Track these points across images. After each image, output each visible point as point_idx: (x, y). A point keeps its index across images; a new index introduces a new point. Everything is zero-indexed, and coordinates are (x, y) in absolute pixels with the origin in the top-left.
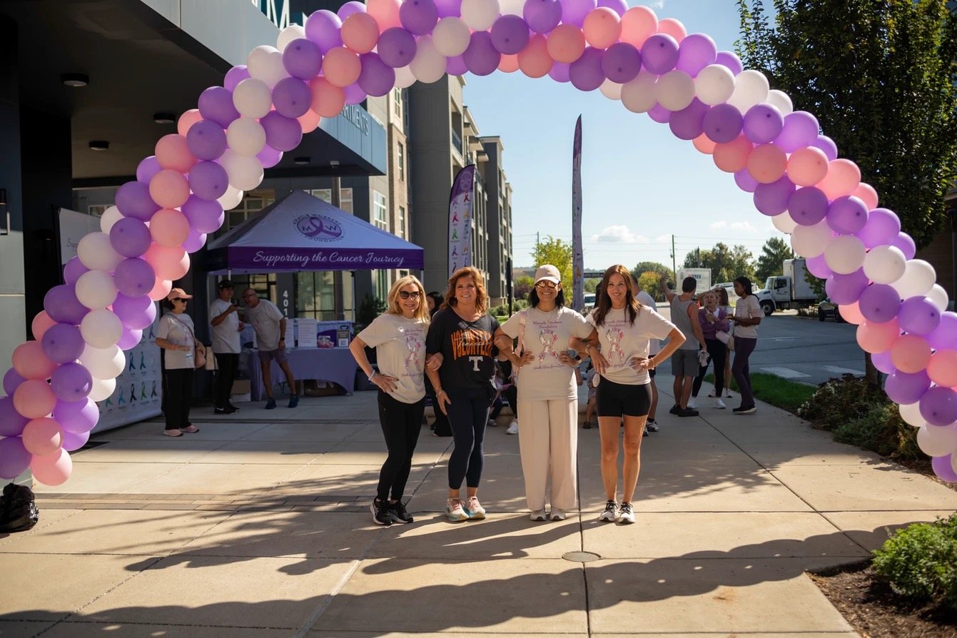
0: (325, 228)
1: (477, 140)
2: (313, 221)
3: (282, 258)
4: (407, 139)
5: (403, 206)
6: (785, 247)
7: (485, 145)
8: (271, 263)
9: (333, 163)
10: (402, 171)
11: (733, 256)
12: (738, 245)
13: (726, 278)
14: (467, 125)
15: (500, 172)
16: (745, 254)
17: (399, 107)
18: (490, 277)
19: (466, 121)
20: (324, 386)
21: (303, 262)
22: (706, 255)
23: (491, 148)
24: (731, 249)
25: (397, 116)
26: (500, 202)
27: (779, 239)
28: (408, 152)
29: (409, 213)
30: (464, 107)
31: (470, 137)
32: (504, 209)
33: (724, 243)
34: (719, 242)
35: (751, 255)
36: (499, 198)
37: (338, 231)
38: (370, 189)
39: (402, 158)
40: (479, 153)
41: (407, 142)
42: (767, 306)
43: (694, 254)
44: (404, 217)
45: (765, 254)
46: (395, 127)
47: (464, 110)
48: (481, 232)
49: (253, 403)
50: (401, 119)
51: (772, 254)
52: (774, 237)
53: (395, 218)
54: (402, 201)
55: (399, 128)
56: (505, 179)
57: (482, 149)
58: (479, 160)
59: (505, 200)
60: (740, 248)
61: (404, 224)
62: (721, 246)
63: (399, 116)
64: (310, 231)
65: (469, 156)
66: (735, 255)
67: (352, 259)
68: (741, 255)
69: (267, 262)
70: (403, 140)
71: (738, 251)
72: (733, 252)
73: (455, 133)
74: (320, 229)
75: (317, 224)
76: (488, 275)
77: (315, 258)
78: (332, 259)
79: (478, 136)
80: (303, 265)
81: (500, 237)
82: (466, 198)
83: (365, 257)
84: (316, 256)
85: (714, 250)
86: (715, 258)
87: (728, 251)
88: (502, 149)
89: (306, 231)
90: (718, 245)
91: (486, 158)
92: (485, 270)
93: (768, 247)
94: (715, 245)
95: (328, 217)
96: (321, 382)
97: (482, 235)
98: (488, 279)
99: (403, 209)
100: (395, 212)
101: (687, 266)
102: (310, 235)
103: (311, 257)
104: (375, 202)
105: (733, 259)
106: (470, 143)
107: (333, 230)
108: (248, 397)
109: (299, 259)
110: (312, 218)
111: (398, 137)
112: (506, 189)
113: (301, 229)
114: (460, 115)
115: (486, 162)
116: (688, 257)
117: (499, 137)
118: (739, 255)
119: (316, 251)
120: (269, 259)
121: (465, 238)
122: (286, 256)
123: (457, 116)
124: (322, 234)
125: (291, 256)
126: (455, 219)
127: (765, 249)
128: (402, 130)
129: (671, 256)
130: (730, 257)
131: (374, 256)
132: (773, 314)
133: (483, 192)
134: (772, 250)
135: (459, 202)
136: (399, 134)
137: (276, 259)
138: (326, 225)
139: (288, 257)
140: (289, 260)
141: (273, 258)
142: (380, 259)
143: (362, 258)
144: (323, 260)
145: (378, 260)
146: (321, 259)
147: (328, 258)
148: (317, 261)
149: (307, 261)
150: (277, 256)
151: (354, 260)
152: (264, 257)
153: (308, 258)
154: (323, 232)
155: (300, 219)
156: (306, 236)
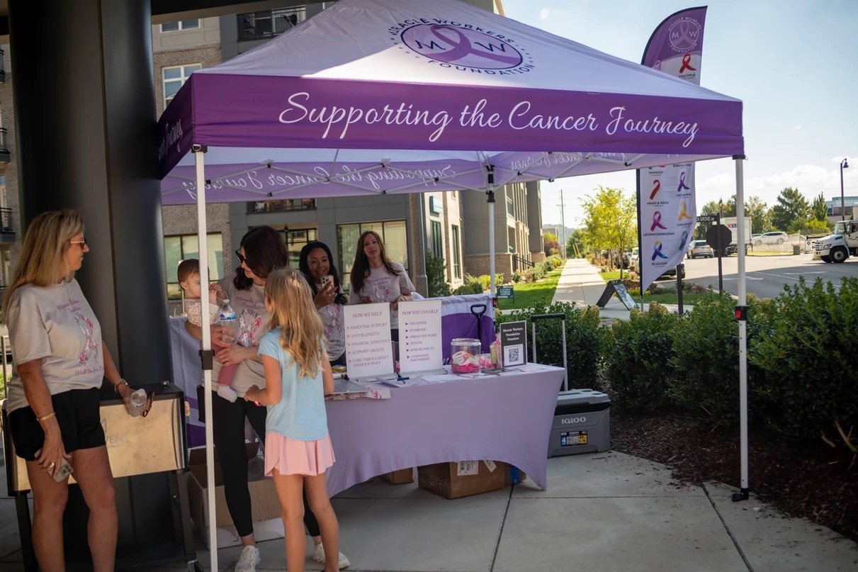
2: (442, 33)
3: (369, 116)
6: (799, 197)
8: (337, 128)
11: (748, 207)
12: (753, 197)
16: (760, 204)
18: (530, 232)
20: (474, 471)
21: (434, 128)
22: (721, 207)
27: (794, 189)
35: (766, 205)
37: (511, 52)
42: (840, 252)
43: (709, 206)
45: (780, 204)
51: (787, 204)
52: (788, 187)
60: (755, 199)
64: (438, 50)
66: (750, 206)
67: (570, 124)
68: (756, 206)
69: (322, 127)
71: (753, 202)
72: (749, 203)
74: (464, 48)
75: (453, 37)
76: (528, 230)
77: (467, 117)
78: (516, 121)
80: (433, 139)
83: (603, 119)
84: (471, 110)
87: (744, 202)
89: (427, 50)
92: (526, 225)
93: (782, 197)
96: (469, 464)
98: (528, 234)
103: (455, 115)
105: (748, 210)
107: (497, 52)
109: (422, 117)
110: (437, 26)
113: (414, 45)
118: (753, 205)
119: (469, 95)
120: (329, 117)
122: (380, 111)
124: (473, 58)
125: (396, 108)
127: (779, 199)
130: (746, 207)
131: (626, 116)
132: (846, 261)
134: (786, 200)
137: (352, 115)
138: (475, 38)
139: (388, 113)
140: (390, 121)
141: (341, 113)
142: (641, 127)
143: (594, 119)
144: (489, 122)
145: (637, 127)
146: (485, 120)
147: (504, 117)
148: (472, 124)
149: (444, 125)
150: (352, 109)
151: (575, 125)
152: (314, 110)
153: (446, 116)
154: (473, 53)
155: (406, 27)
156: (431, 60)
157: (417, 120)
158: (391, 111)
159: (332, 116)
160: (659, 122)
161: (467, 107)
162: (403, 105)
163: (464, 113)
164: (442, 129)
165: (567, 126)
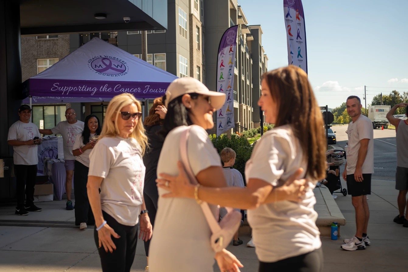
0: (113, 66)
1: (246, 27)
2: (105, 61)
3: (75, 89)
4: (202, 24)
5: (199, 66)
7: (251, 31)
8: (66, 92)
9: (125, 19)
10: (199, 44)
11: (403, 98)
13: (398, 111)
14: (240, 17)
15: (260, 47)
17: (197, 4)
18: (253, 110)
19: (240, 15)
21: (92, 92)
22: (385, 98)
23: (255, 32)
24: (401, 94)
25: (196, 10)
26: (261, 65)
28: (203, 32)
29: (203, 70)
30: (238, 6)
31: (242, 25)
32: (263, 70)
33: (397, 91)
34: (394, 90)
36: (260, 62)
37: (123, 68)
38: (177, 54)
39: (199, 36)
40: (248, 35)
41: (202, 26)
44: (199, 72)
46: (194, 16)
47: (238, 8)
48: (248, 83)
49: (55, 202)
50: (199, 12)
53: (194, 73)
54: (198, 62)
55: (197, 17)
56: (264, 52)
57: (249, 32)
58: (248, 40)
59: (264, 65)
61: (200, 76)
62: (395, 93)
63: (197, 10)
64: (100, 68)
65: (241, 36)
69: (62, 92)
70: (200, 25)
73: (232, 21)
74: (109, 67)
75: (107, 63)
76: (252, 109)
77: (102, 89)
78: (116, 90)
79: (247, 25)
80: (92, 95)
81: (260, 86)
82: (231, 50)
83: (143, 89)
84: (103, 87)
85: (391, 95)
86: (391, 100)
87: (400, 95)
88: (262, 33)
89: (97, 68)
90: (393, 92)
91: (252, 38)
92: (250, 106)
94: (391, 92)
95: (116, 58)
97: (249, 85)
98: (252, 111)
99: (199, 68)
100: (194, 69)
101: (373, 104)
102: (100, 71)
103: (98, 88)
104: (180, 62)
105: (402, 100)
106: (242, 28)
107: (119, 68)
108: (51, 197)
109: (89, 89)
110: (104, 59)
111: (196, 23)
112: (264, 58)
113: (94, 66)
114: (236, 10)
115: (252, 41)
116: (374, 99)
117: (260, 25)
119: (103, 83)
120: (64, 89)
121: (229, 78)
122: (78, 88)
123: (233, 11)
124: (110, 71)
125: (82, 87)
126: (222, 65)
128: (199, 19)
129: (364, 99)
130: (401, 99)
131: (150, 88)
133: (250, 59)
135: (225, 53)
136: (197, 21)
137: (70, 89)
138: (114, 64)
139: (80, 88)
140: (80, 90)
141: (67, 88)
142: (155, 91)
143: (140, 89)
144: (108, 90)
145: (154, 91)
146: (107, 90)
147: (113, 88)
148: (103, 91)
149: (95, 91)
150: (70, 87)
151: (134, 91)
152: (60, 87)
153: (96, 89)
154: (111, 69)
155: (94, 59)
156: (97, 72)
157: (88, 90)
158: (81, 88)
159: (65, 89)
160: (161, 90)
161: (102, 86)
162: (84, 86)
163: (101, 88)
164: (95, 92)
165: (131, 91)
